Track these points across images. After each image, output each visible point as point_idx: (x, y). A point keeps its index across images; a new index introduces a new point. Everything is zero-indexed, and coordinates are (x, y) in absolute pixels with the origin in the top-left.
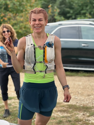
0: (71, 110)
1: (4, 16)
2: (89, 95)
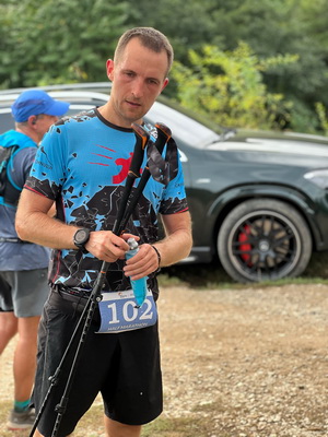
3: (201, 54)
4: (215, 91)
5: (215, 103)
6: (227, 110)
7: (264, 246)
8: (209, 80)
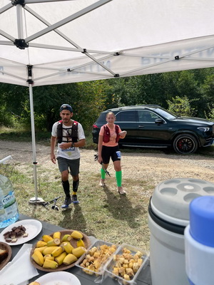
0: (128, 184)
1: (77, 104)
2: (144, 170)
3: (175, 98)
4: (178, 107)
5: (177, 110)
6: (180, 112)
7: (185, 145)
8: (176, 104)
